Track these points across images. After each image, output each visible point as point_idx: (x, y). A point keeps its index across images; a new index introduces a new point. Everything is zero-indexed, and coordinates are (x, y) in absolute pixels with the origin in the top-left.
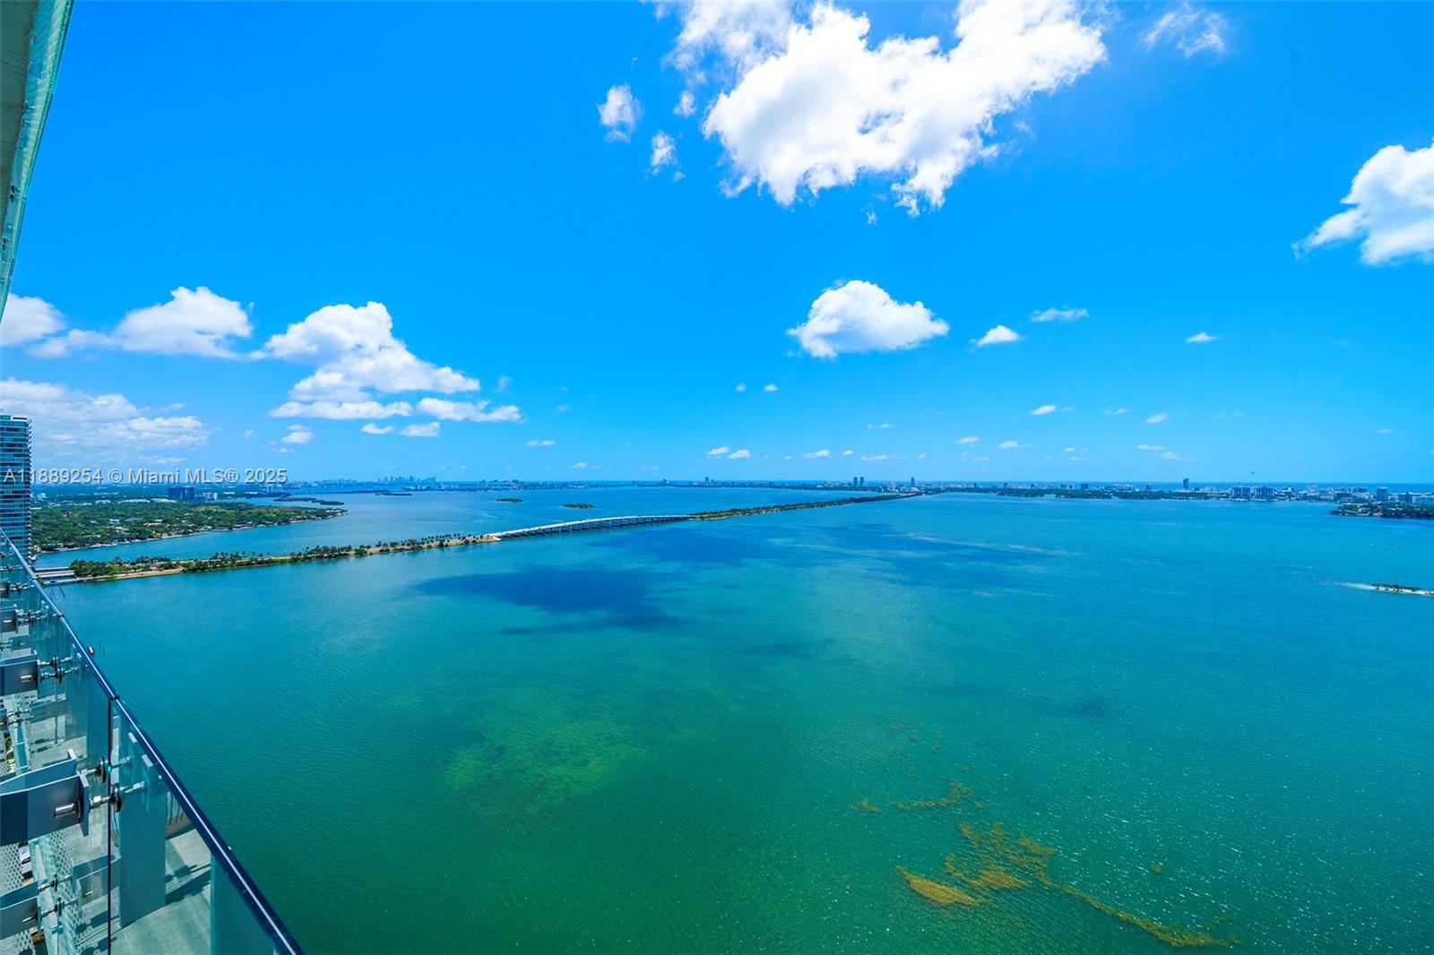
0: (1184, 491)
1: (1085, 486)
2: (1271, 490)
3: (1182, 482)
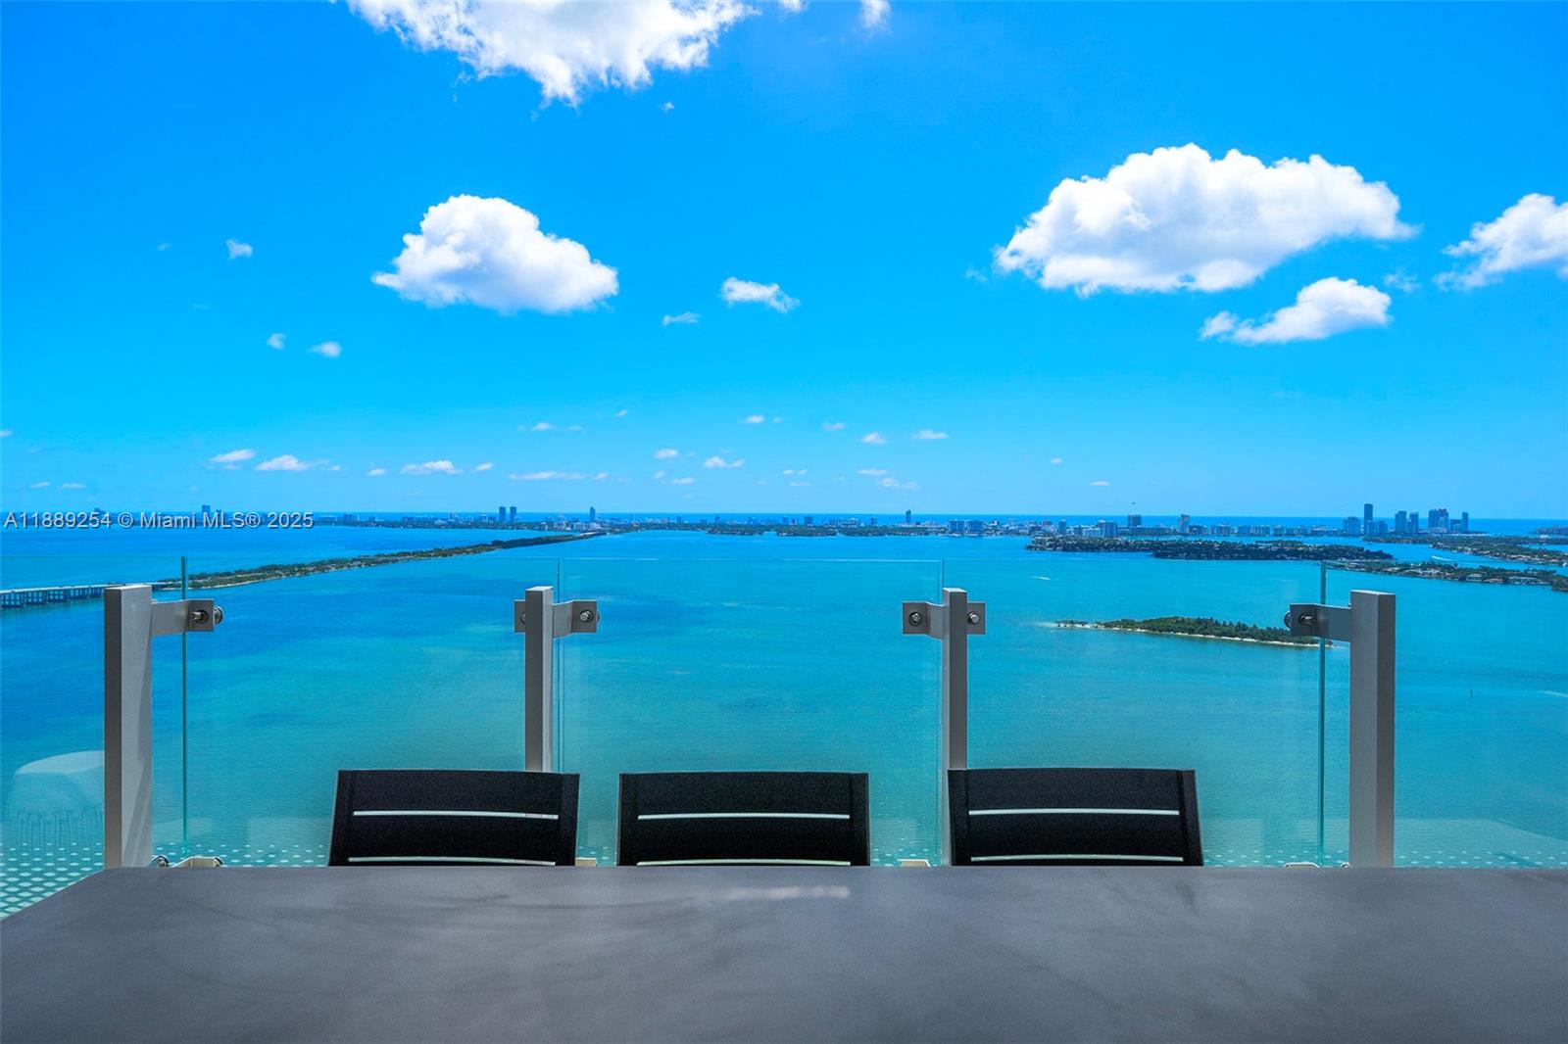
0: (906, 525)
1: (808, 519)
2: (980, 523)
3: (905, 513)
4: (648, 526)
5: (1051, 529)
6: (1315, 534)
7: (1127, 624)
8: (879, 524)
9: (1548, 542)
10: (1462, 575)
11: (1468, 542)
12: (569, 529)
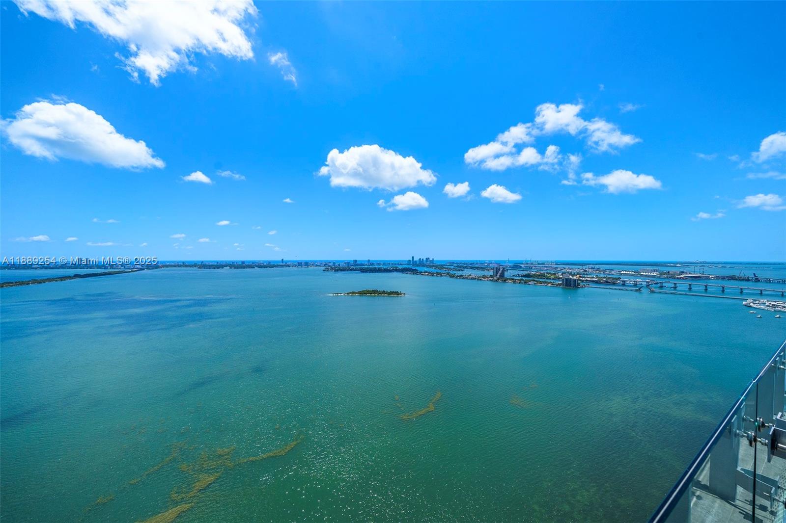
0: (281, 264)
1: (243, 262)
2: (308, 263)
3: (281, 260)
4: (167, 266)
5: (331, 264)
6: (401, 264)
7: (354, 293)
8: (272, 264)
9: (449, 265)
10: (432, 275)
11: (433, 266)
12: (123, 268)
